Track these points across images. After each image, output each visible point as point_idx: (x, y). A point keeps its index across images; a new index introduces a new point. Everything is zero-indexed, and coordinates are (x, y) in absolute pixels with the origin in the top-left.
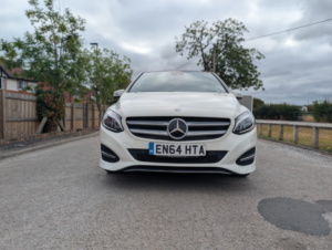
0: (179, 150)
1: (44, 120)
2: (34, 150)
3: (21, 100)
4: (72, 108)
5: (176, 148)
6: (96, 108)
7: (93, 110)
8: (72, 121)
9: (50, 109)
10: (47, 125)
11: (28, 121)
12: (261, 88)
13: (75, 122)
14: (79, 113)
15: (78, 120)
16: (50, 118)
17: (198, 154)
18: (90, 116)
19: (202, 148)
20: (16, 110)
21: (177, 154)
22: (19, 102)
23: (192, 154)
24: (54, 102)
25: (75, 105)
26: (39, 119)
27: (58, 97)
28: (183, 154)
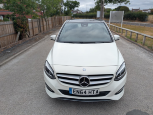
0: (85, 92)
1: (19, 33)
2: (15, 57)
3: (5, 25)
4: (32, 22)
5: (83, 92)
6: (44, 20)
7: (43, 21)
8: (33, 29)
9: (21, 27)
10: (20, 35)
11: (11, 35)
12: (128, 3)
13: (34, 29)
14: (36, 24)
15: (36, 28)
16: (22, 32)
17: (95, 94)
18: (41, 25)
19: (97, 91)
20: (4, 30)
21: (84, 94)
22: (4, 26)
23: (92, 94)
24: (22, 23)
25: (34, 20)
26: (17, 33)
27: (23, 20)
28: (87, 94)
